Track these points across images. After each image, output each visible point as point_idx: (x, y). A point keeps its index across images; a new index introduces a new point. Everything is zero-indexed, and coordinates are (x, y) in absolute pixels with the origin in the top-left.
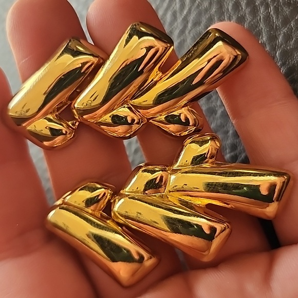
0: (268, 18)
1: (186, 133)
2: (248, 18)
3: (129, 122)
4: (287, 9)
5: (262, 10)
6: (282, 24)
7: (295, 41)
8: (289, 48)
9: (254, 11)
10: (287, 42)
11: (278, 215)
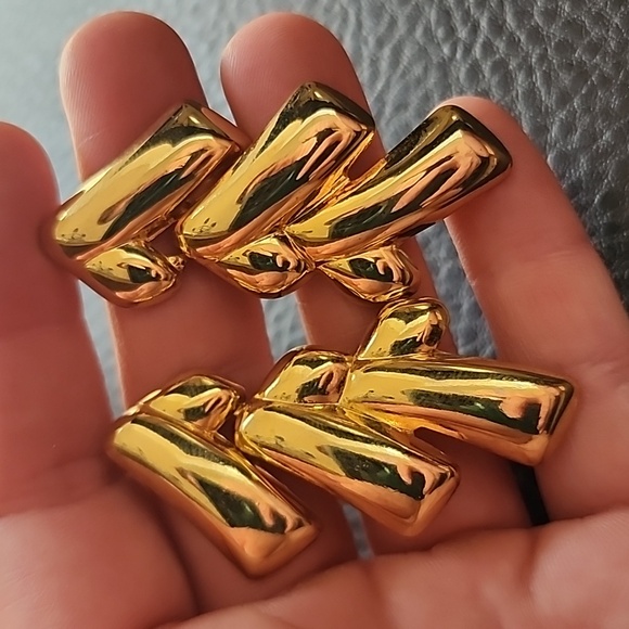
0: (531, 93)
1: (387, 297)
2: (496, 93)
3: (280, 265)
4: (566, 76)
5: (520, 78)
6: (557, 104)
7: (581, 134)
8: (569, 147)
9: (507, 82)
10: (566, 137)
11: (547, 457)
